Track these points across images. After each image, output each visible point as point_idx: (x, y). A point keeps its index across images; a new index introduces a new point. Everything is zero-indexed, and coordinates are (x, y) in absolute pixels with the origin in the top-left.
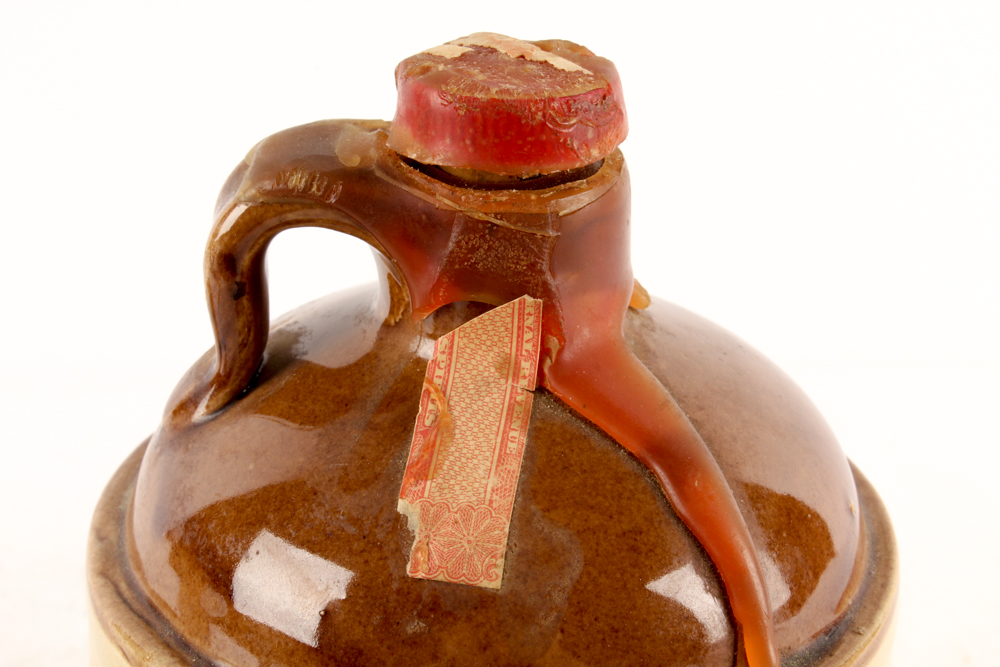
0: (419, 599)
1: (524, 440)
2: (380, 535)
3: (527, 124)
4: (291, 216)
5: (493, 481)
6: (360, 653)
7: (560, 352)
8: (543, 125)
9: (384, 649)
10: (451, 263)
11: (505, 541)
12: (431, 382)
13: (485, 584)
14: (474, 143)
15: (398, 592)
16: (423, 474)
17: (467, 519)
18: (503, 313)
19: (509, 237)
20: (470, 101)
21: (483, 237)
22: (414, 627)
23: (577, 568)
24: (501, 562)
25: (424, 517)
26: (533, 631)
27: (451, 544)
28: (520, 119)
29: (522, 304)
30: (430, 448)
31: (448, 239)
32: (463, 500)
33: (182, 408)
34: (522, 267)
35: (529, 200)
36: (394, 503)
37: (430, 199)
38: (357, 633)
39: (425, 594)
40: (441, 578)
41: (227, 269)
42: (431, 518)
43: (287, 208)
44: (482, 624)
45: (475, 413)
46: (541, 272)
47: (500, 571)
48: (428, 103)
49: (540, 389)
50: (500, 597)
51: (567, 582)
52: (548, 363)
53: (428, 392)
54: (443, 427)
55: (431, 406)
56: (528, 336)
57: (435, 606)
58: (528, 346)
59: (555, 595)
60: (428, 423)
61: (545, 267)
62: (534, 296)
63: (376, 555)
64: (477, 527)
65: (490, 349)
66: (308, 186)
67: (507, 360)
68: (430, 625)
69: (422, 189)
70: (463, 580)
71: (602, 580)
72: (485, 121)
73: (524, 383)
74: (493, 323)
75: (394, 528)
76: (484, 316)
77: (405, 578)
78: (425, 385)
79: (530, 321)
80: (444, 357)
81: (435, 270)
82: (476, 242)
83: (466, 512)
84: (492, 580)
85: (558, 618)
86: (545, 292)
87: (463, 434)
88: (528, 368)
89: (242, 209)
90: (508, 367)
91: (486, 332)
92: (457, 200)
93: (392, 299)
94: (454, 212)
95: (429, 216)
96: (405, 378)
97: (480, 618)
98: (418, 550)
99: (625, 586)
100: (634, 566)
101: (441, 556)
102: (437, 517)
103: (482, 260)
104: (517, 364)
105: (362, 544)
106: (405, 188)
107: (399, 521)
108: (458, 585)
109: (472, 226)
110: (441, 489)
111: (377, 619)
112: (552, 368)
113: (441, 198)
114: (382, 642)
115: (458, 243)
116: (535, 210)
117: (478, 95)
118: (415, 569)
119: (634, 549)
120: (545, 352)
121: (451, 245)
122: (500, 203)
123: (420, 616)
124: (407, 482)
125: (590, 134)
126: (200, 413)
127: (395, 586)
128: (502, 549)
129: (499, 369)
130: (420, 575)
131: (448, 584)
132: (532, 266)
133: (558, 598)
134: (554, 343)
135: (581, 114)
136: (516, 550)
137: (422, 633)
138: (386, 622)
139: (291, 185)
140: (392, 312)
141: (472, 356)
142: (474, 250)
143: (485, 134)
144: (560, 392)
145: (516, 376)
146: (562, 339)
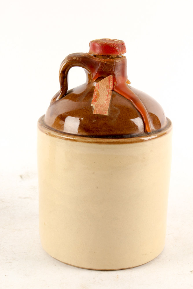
0: (95, 117)
1: (111, 97)
2: (89, 109)
3: (111, 47)
4: (73, 64)
5: (106, 102)
6: (86, 125)
7: (116, 85)
8: (113, 47)
9: (90, 124)
10: (99, 70)
11: (108, 109)
12: (96, 89)
13: (105, 114)
14: (102, 51)
15: (92, 116)
16: (95, 101)
17: (102, 106)
18: (107, 78)
19: (108, 65)
20: (102, 44)
21: (104, 65)
22: (94, 121)
23: (119, 113)
24: (108, 112)
25: (95, 106)
26: (113, 121)
27: (100, 109)
28: (109, 46)
29: (110, 76)
30: (96, 98)
31: (98, 66)
32: (101, 104)
33: (54, 99)
34: (110, 70)
35: (111, 60)
36: (91, 105)
37: (95, 60)
38: (85, 122)
39: (96, 116)
40: (98, 114)
41: (63, 73)
42: (96, 106)
43: (73, 63)
44: (105, 120)
45: (103, 93)
46: (113, 71)
47: (107, 113)
48: (95, 45)
49: (113, 90)
50: (108, 116)
51: (118, 114)
52: (114, 86)
53: (95, 91)
54: (98, 95)
55: (96, 92)
56: (111, 82)
57: (97, 118)
58: (111, 84)
59: (116, 116)
60: (95, 94)
61: (114, 70)
62: (112, 75)
63: (88, 111)
64: (104, 107)
65: (105, 84)
66: (76, 59)
67: (108, 86)
68: (97, 121)
69: (94, 59)
70: (102, 114)
71: (123, 114)
72: (104, 46)
73: (110, 89)
74: (105, 80)
75: (91, 108)
76: (104, 79)
77: (93, 114)
78: (95, 90)
79: (111, 79)
80: (98, 86)
81: (96, 71)
82: (103, 66)
83: (102, 105)
84: (106, 114)
85: (117, 119)
86: (114, 75)
87: (101, 96)
88: (111, 87)
89: (66, 63)
90: (108, 87)
91: (104, 82)
92: (100, 60)
93: (89, 79)
94: (99, 62)
95: (95, 63)
96: (91, 90)
97: (104, 119)
98: (94, 110)
99: (127, 116)
100: (128, 113)
101: (98, 111)
102: (97, 106)
103: (104, 69)
104: (109, 86)
105: (86, 110)
106: (92, 59)
107: (91, 107)
108: (101, 115)
109: (102, 64)
110: (98, 103)
111: (88, 120)
112: (115, 87)
113: (97, 60)
114: (89, 123)
115: (100, 66)
116: (112, 61)
117: (103, 43)
118: (94, 113)
119: (128, 111)
120: (114, 85)
121: (99, 67)
122: (107, 60)
123: (95, 119)
124: (92, 102)
125: (121, 50)
126: (57, 99)
127: (91, 115)
128: (108, 110)
129: (107, 87)
130: (95, 114)
131: (99, 115)
132: (112, 70)
133: (116, 117)
134: (115, 83)
135: (119, 47)
136: (110, 110)
137: (96, 122)
138: (90, 120)
139: (73, 59)
140: (89, 81)
141: (102, 86)
142: (102, 68)
143: (104, 49)
144: (116, 91)
145: (109, 88)
146: (116, 82)
